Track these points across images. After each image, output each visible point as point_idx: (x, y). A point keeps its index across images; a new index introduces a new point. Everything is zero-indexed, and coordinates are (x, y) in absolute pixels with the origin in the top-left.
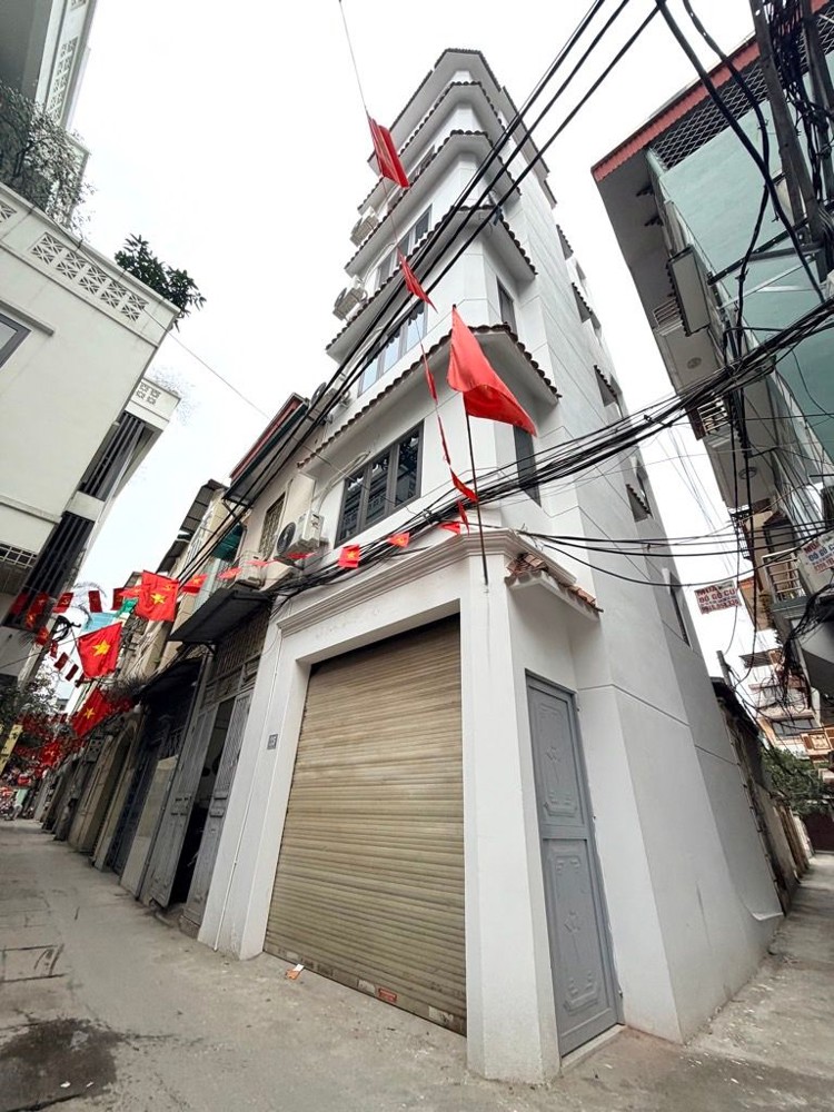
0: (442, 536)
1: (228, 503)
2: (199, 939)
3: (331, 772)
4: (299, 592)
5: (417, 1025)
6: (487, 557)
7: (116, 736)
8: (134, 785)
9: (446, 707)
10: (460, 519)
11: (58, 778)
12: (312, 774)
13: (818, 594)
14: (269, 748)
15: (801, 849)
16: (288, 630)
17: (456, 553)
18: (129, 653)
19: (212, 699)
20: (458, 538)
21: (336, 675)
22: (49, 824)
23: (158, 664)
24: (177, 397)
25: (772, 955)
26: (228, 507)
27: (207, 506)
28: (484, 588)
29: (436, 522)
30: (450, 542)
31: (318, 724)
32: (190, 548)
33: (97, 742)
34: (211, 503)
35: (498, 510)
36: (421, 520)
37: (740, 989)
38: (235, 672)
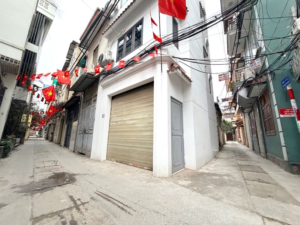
0: (149, 58)
1: (80, 48)
2: (91, 158)
3: (119, 123)
4: (106, 76)
5: (142, 170)
6: (162, 64)
7: (60, 117)
8: (68, 128)
9: (149, 106)
10: (155, 52)
11: (46, 128)
12: (114, 123)
13: (247, 80)
14: (102, 117)
15: (225, 140)
16: (104, 87)
17: (153, 63)
18: (58, 96)
19: (85, 107)
20: (154, 58)
21: (119, 99)
22: (47, 138)
23: (68, 98)
24: (56, 7)
25: (216, 157)
26: (81, 50)
27: (74, 50)
28: (161, 73)
29: (148, 53)
30: (151, 59)
31: (115, 111)
32: (70, 64)
33: (55, 119)
34: (75, 49)
35: (166, 49)
36: (143, 52)
37: (209, 162)
38: (90, 99)
